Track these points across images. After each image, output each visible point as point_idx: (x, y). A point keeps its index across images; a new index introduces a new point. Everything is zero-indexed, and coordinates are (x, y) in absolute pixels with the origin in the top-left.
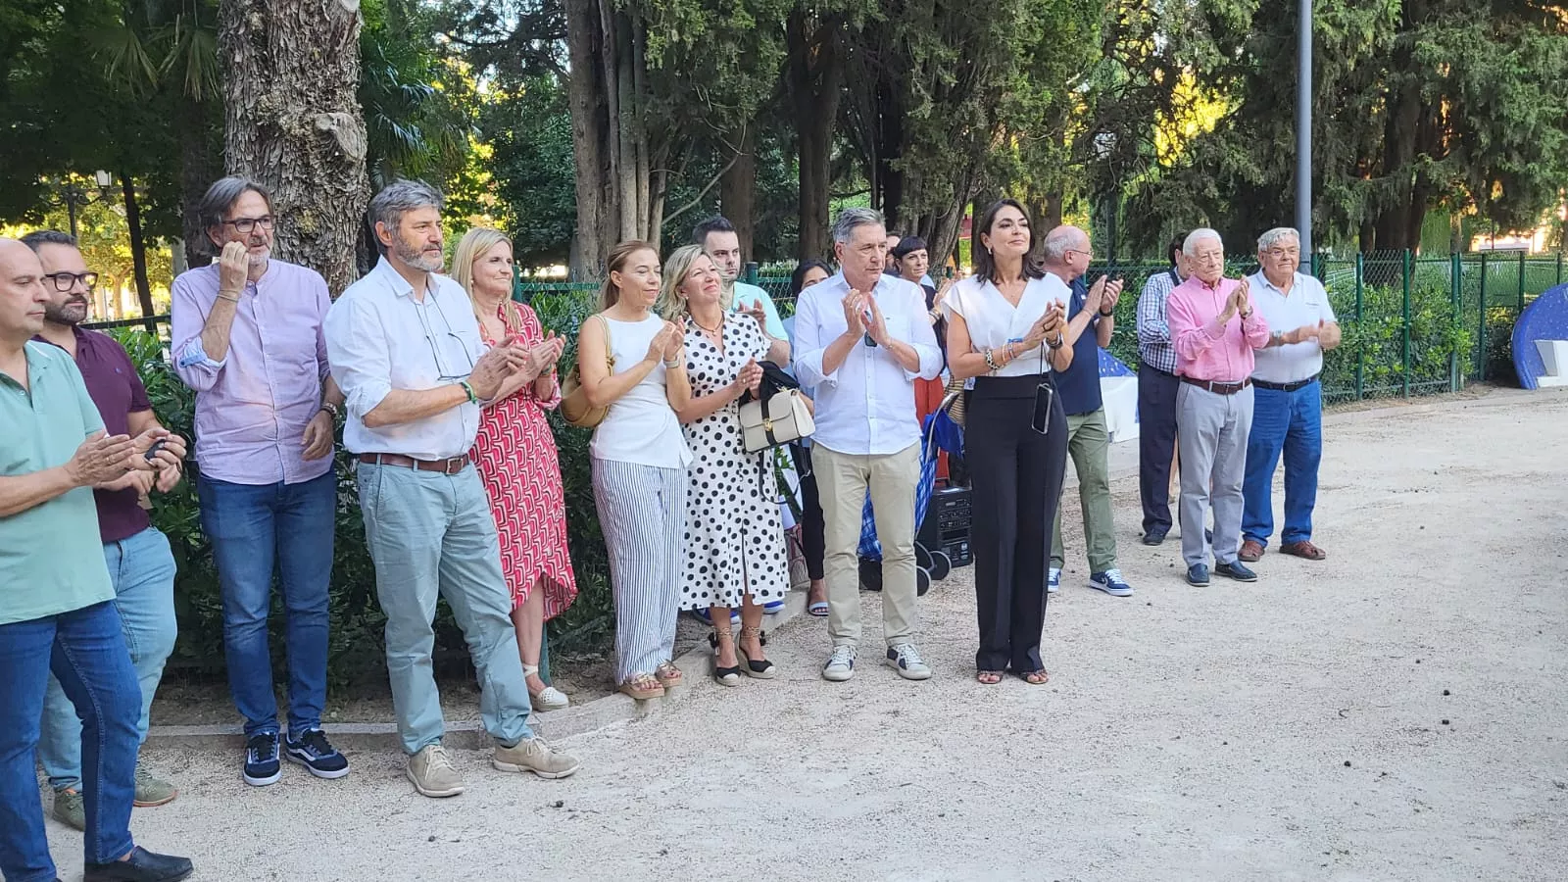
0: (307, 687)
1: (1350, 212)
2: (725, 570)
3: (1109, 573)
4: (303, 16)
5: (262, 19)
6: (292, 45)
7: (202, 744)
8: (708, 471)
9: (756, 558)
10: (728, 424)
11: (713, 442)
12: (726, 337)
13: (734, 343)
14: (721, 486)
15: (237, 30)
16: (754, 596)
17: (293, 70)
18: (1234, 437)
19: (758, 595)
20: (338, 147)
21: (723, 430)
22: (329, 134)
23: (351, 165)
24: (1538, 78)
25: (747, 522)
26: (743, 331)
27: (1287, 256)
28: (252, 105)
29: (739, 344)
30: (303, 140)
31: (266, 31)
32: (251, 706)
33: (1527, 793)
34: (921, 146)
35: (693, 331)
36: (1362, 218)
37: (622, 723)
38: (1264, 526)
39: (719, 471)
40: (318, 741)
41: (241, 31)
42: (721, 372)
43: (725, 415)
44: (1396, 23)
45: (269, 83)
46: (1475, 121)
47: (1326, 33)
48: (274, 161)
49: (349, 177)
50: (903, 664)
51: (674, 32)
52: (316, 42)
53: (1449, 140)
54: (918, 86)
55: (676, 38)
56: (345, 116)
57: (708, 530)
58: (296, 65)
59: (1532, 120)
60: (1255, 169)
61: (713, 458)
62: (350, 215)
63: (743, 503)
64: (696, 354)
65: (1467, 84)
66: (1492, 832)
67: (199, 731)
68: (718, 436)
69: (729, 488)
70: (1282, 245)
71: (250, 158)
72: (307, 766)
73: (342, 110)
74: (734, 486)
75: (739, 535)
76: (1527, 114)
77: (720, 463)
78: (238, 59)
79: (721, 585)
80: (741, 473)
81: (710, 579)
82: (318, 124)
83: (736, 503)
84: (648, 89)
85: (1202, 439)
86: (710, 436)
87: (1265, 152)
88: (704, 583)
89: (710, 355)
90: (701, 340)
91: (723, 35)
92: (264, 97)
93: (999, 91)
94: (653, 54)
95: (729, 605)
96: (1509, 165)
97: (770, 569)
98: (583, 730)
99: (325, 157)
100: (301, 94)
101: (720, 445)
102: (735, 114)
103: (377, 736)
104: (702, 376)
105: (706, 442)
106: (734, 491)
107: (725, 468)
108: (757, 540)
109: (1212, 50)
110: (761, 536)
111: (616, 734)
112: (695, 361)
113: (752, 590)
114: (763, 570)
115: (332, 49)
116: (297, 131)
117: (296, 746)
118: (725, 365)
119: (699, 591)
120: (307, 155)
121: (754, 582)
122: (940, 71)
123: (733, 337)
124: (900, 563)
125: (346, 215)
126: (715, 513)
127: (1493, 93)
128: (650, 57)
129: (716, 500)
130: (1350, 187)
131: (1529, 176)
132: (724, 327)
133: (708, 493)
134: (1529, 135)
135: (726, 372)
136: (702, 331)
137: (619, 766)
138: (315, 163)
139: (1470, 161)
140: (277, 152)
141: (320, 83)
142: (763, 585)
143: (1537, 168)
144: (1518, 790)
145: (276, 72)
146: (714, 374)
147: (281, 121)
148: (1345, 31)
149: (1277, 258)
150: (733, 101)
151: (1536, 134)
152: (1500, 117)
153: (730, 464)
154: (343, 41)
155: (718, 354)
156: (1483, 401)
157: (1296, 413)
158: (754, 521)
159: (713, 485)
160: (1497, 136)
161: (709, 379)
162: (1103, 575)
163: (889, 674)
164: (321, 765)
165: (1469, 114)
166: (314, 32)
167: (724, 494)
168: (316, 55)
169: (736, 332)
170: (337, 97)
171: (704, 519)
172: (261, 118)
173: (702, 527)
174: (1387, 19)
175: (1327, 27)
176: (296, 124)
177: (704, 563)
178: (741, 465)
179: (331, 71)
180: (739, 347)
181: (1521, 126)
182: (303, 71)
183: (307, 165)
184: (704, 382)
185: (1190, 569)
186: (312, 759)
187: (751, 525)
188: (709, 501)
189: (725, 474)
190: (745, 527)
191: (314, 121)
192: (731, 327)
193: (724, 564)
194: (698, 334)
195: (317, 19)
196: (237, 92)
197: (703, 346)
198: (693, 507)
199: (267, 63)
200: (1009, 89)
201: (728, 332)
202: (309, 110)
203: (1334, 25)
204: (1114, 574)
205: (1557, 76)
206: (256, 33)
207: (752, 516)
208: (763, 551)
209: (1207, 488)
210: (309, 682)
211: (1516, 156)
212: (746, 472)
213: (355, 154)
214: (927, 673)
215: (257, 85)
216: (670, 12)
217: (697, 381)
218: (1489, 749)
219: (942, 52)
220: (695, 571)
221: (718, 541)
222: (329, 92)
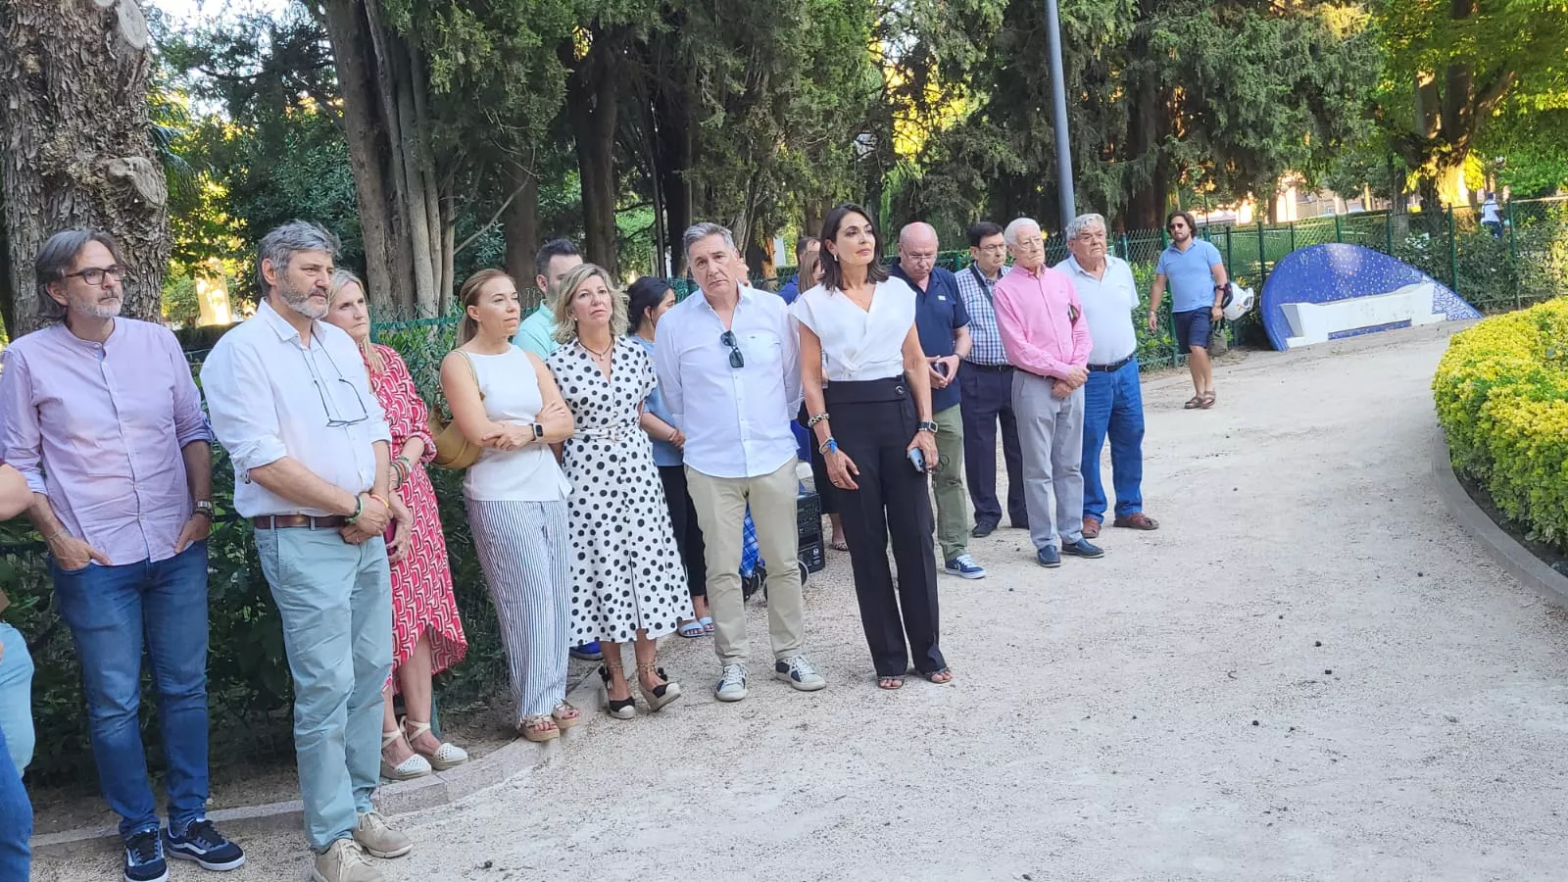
0: (186, 775)
1: (1108, 195)
2: (610, 604)
3: (960, 558)
4: (85, 56)
5: (39, 62)
6: (75, 88)
7: (68, 852)
8: (591, 501)
9: (647, 591)
10: (610, 453)
11: (595, 472)
12: (614, 361)
13: (621, 368)
14: (605, 517)
15: (10, 75)
16: (647, 630)
17: (79, 114)
18: (1070, 420)
19: (652, 628)
20: (136, 193)
21: (606, 459)
22: (126, 181)
23: (152, 211)
24: (1262, 59)
25: (635, 554)
26: (633, 356)
27: (1097, 240)
28: (33, 154)
29: (627, 369)
30: (96, 189)
31: (44, 74)
32: (126, 803)
33: (1426, 731)
34: (709, 156)
35: (578, 354)
36: (1118, 201)
37: (527, 771)
38: (1100, 503)
39: (602, 501)
40: (205, 831)
41: (15, 76)
42: (605, 398)
43: (608, 443)
44: (1134, 13)
45: (52, 129)
46: (1213, 103)
47: (1072, 26)
48: (66, 213)
49: (150, 224)
50: (796, 676)
51: (460, 54)
52: (102, 82)
53: (1182, 122)
54: (708, 96)
55: (462, 60)
56: (141, 160)
57: (593, 562)
58: (81, 108)
59: (1262, 98)
60: (1017, 159)
61: (596, 488)
62: (154, 265)
63: (630, 534)
64: (579, 378)
65: (1203, 70)
66: (1408, 772)
67: (61, 838)
68: (601, 466)
69: (614, 519)
70: (1091, 231)
71: (35, 211)
72: (195, 859)
73: (136, 154)
74: (620, 517)
75: (628, 567)
76: (1258, 94)
77: (603, 493)
78: (14, 105)
79: (606, 618)
80: (627, 503)
81: (594, 612)
82: (112, 169)
83: (623, 535)
84: (432, 115)
85: (1042, 426)
86: (592, 465)
87: (1023, 144)
88: (589, 617)
89: (595, 379)
90: (586, 363)
91: (509, 54)
92: (47, 145)
93: (786, 97)
94: (441, 80)
95: (613, 640)
96: (1246, 141)
97: (662, 601)
98: (490, 784)
99: (122, 205)
100: (89, 139)
101: (602, 474)
102: (525, 135)
103: (268, 818)
104: (585, 401)
105: (588, 472)
106: (619, 522)
107: (608, 498)
108: (647, 572)
109: (968, 47)
110: (650, 567)
111: (525, 784)
112: (579, 385)
113: (645, 624)
114: (655, 602)
115: (120, 90)
116: (91, 180)
117: (181, 840)
118: (609, 391)
119: (584, 626)
120: (102, 204)
121: (647, 616)
122: (728, 80)
123: (621, 362)
124: (786, 578)
125: (150, 266)
126: (600, 545)
127: (1227, 76)
128: (438, 80)
129: (600, 532)
130: (1105, 172)
131: (1263, 150)
132: (614, 350)
133: (591, 523)
134: (1261, 113)
135: (610, 397)
136: (588, 354)
137: (537, 816)
138: (111, 212)
139: (1210, 139)
140: (68, 203)
141: (109, 127)
142: (656, 618)
143: (1271, 143)
144: (1416, 729)
145: (59, 117)
146: (597, 400)
147: (70, 170)
148: (1089, 23)
149: (1088, 243)
150: (522, 121)
151: (1268, 112)
152: (1235, 97)
153: (614, 494)
154: (132, 80)
155: (603, 378)
156: (1244, 365)
157: (1118, 392)
158: (642, 552)
159: (597, 516)
160: (1233, 115)
161: (592, 405)
162: (956, 561)
163: (783, 689)
164: (212, 858)
165: (1207, 96)
166: (97, 72)
167: (612, 526)
168: (103, 97)
169: (625, 357)
170: (130, 141)
171: (589, 551)
172: (46, 168)
173: (587, 560)
174: (1126, 10)
175: (1073, 20)
176: (87, 172)
177: (589, 596)
178: (626, 495)
179: (120, 112)
180: (626, 373)
181: (1253, 104)
182: (89, 114)
183: (103, 215)
184: (586, 407)
185: (1040, 551)
186: (203, 852)
187: (640, 557)
188: (593, 532)
189: (609, 505)
190: (633, 559)
191: (107, 167)
192: (620, 351)
193: (608, 597)
194: (583, 356)
195: (101, 58)
196: (15, 141)
197: (588, 369)
198: (576, 538)
199: (48, 109)
200: (798, 95)
201: (617, 356)
202: (101, 156)
203: (1077, 18)
204: (965, 559)
205: (1279, 56)
206: (33, 77)
207: (640, 548)
208: (654, 582)
209: (1049, 472)
210: (190, 770)
211: (1250, 132)
212: (631, 501)
213: (155, 199)
214: (821, 682)
215: (38, 133)
216: (454, 34)
217: (580, 405)
218: (1377, 693)
219: (729, 61)
220: (580, 606)
221: (602, 572)
222: (120, 136)
